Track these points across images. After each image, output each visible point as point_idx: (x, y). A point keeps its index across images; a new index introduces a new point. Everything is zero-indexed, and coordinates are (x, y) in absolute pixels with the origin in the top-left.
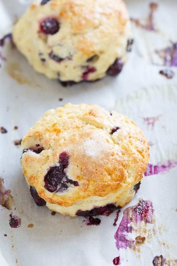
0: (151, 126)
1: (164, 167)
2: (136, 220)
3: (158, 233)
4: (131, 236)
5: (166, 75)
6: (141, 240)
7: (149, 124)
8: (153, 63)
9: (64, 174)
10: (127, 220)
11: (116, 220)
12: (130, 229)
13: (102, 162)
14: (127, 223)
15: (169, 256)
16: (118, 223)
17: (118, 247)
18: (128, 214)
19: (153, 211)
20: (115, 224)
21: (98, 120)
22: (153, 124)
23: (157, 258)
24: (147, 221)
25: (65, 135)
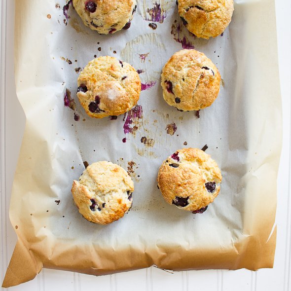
0: (143, 59)
1: (149, 85)
2: (134, 117)
3: (144, 124)
4: (131, 126)
5: (153, 27)
6: (136, 128)
7: (143, 58)
8: (146, 19)
9: (98, 107)
10: (129, 117)
11: (124, 118)
12: (131, 122)
13: (116, 102)
14: (130, 118)
15: (148, 137)
16: (125, 119)
17: (125, 132)
18: (130, 113)
19: (142, 111)
20: (124, 120)
21: (115, 73)
22: (144, 59)
23: (143, 138)
24: (139, 118)
25: (98, 84)
